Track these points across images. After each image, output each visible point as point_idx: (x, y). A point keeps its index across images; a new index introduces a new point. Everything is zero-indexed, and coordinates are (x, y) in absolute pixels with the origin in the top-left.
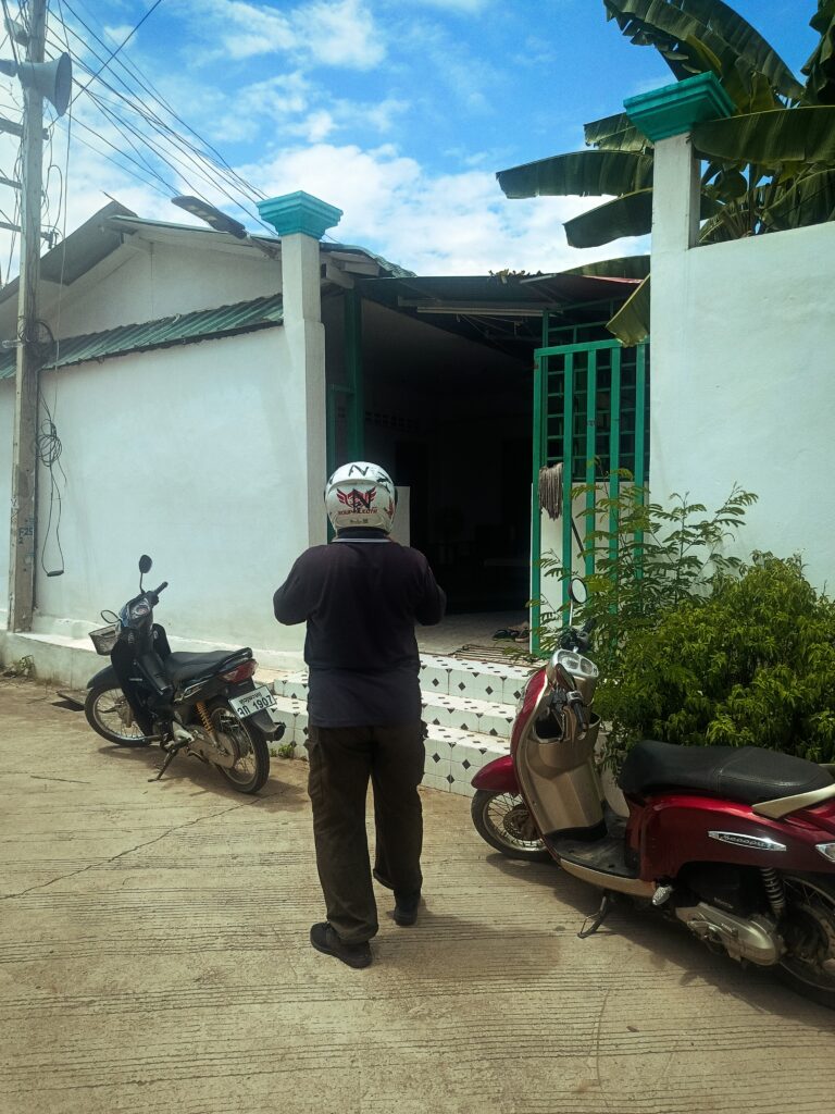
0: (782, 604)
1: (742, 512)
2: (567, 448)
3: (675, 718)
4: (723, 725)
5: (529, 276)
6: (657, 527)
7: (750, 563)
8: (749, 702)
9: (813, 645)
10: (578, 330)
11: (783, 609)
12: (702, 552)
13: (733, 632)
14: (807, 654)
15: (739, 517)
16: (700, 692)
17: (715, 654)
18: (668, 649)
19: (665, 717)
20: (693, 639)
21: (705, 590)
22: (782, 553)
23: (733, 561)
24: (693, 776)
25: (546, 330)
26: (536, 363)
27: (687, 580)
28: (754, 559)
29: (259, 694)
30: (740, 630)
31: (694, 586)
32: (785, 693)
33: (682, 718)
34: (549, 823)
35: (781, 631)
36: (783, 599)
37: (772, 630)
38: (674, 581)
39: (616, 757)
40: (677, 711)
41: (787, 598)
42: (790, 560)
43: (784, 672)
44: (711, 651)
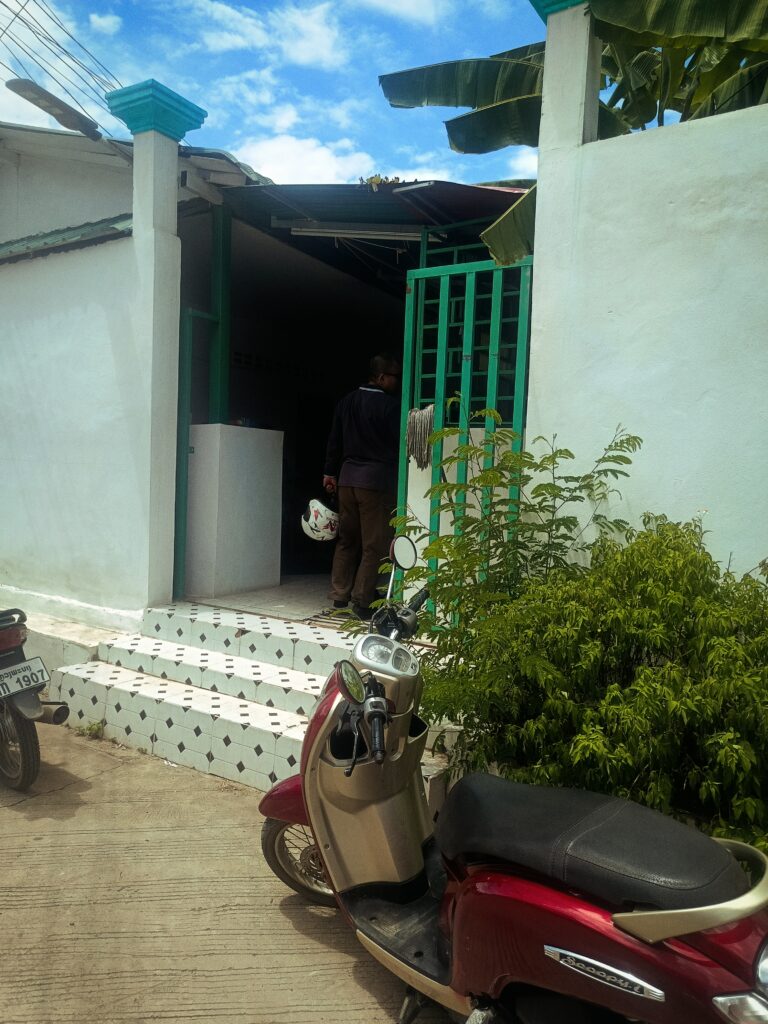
0: (676, 580)
1: (628, 461)
2: (440, 388)
3: (532, 726)
4: (590, 741)
5: (405, 184)
6: (528, 478)
7: (639, 527)
8: (625, 711)
9: (715, 640)
10: (459, 251)
11: (676, 589)
12: (582, 511)
13: (611, 614)
14: (706, 651)
15: (624, 467)
16: (565, 694)
17: (586, 643)
18: (530, 632)
19: (520, 722)
20: (559, 620)
21: (585, 558)
22: (678, 516)
23: (619, 524)
24: (528, 848)
25: (424, 253)
26: (408, 287)
27: (561, 545)
28: (645, 523)
29: (28, 668)
30: (620, 614)
31: (571, 552)
32: (674, 704)
33: (541, 726)
34: (345, 874)
35: (673, 617)
36: (677, 574)
37: (662, 614)
38: (545, 546)
39: (467, 761)
40: (535, 717)
41: (682, 573)
42: (688, 525)
43: (674, 674)
44: (581, 639)
